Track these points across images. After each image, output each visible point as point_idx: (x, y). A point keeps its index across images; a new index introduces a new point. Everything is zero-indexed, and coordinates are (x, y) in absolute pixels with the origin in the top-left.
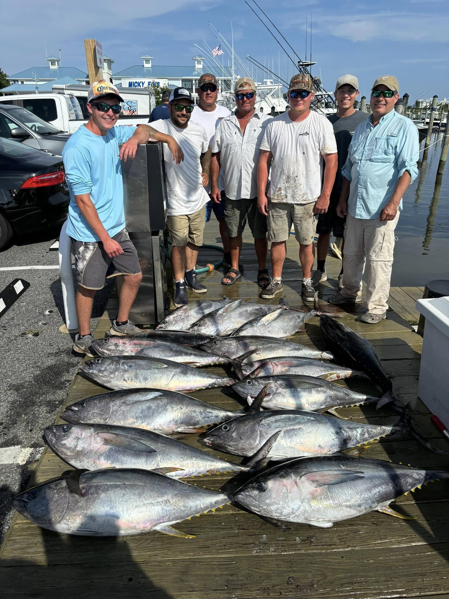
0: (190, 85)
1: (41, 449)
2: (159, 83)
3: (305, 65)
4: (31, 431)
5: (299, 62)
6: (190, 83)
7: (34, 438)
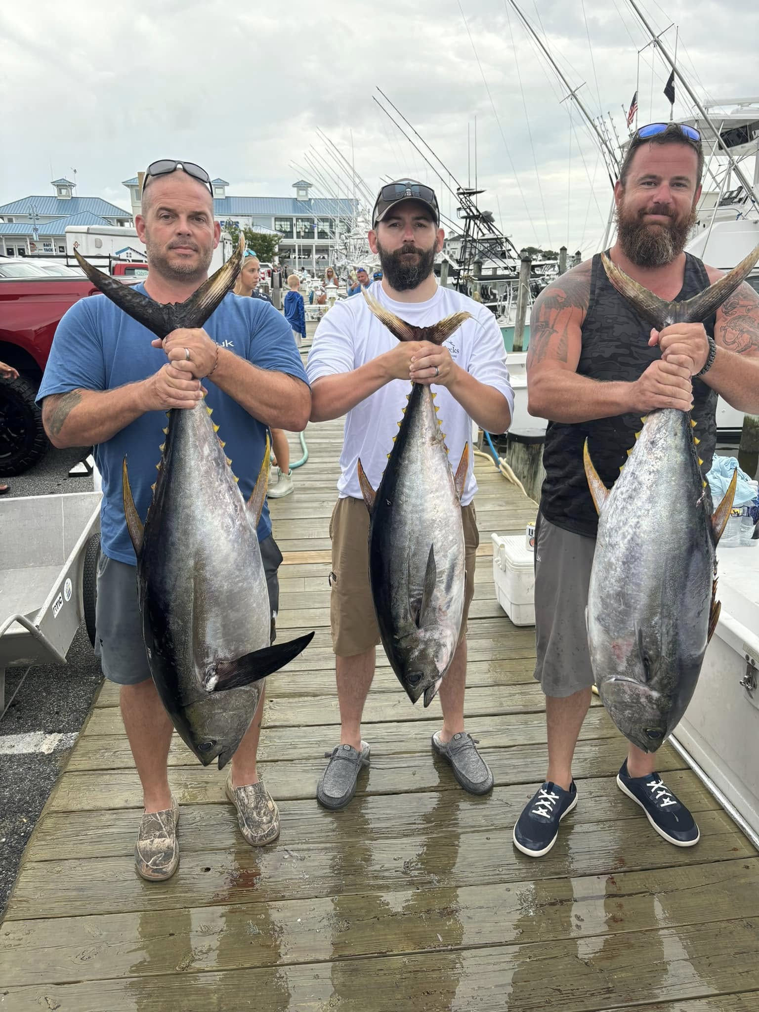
0: (289, 226)
1: (73, 734)
2: (238, 222)
3: (467, 193)
4: (57, 713)
5: (458, 189)
6: (288, 223)
7: (63, 722)
